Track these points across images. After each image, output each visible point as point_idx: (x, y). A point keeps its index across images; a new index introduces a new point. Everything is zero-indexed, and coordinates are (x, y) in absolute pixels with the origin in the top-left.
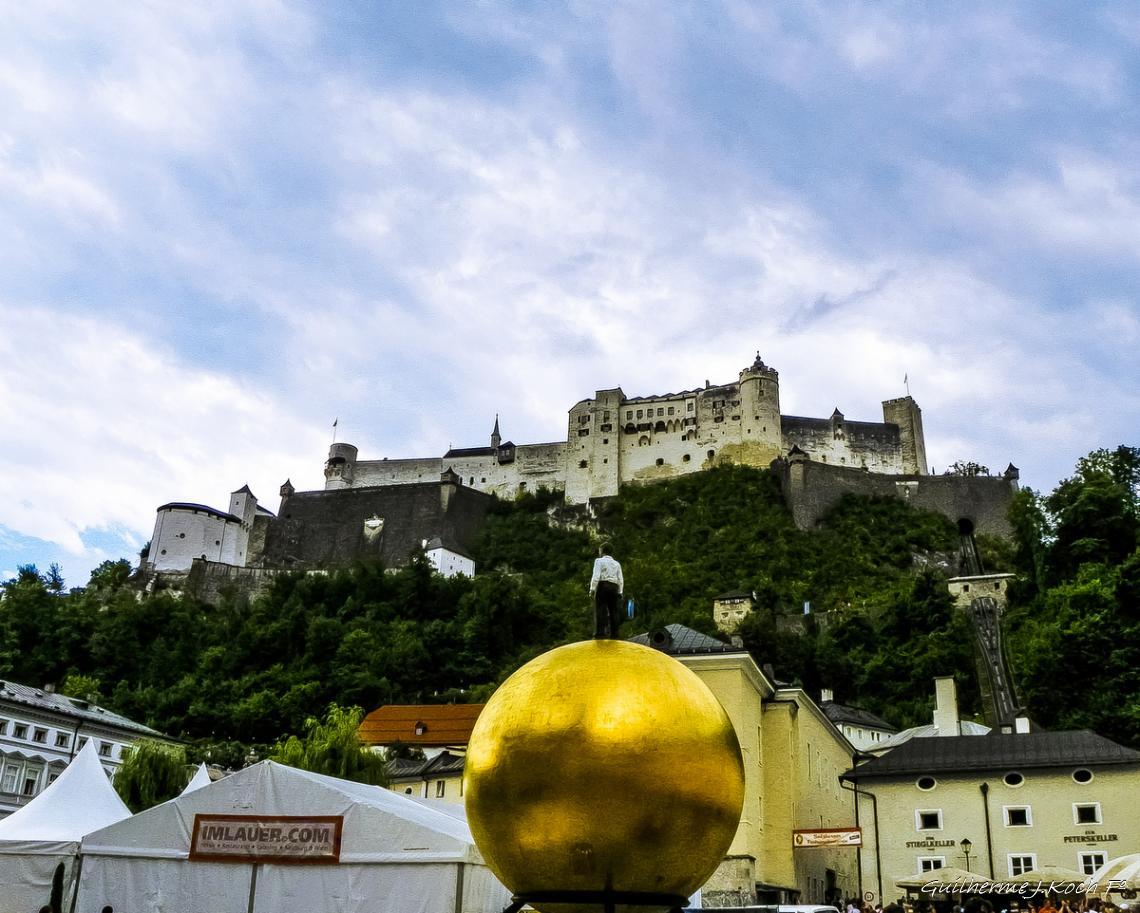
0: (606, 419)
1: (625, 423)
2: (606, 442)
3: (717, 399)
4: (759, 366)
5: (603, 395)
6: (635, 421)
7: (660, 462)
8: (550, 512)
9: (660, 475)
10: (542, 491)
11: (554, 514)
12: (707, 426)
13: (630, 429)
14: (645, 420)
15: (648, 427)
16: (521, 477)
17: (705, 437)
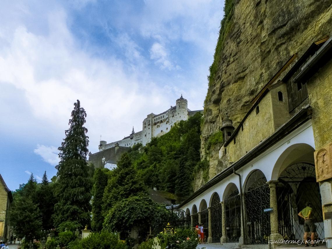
0: (149, 122)
1: (154, 122)
2: (149, 128)
3: (173, 111)
4: (182, 98)
5: (148, 116)
6: (156, 121)
7: (162, 131)
8: (139, 149)
9: (162, 134)
10: (138, 144)
11: (140, 150)
12: (171, 118)
13: (155, 124)
14: (158, 121)
15: (158, 122)
16: (134, 142)
17: (170, 122)
